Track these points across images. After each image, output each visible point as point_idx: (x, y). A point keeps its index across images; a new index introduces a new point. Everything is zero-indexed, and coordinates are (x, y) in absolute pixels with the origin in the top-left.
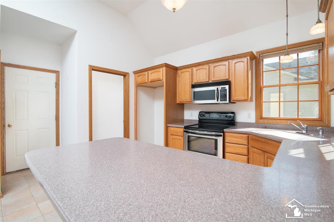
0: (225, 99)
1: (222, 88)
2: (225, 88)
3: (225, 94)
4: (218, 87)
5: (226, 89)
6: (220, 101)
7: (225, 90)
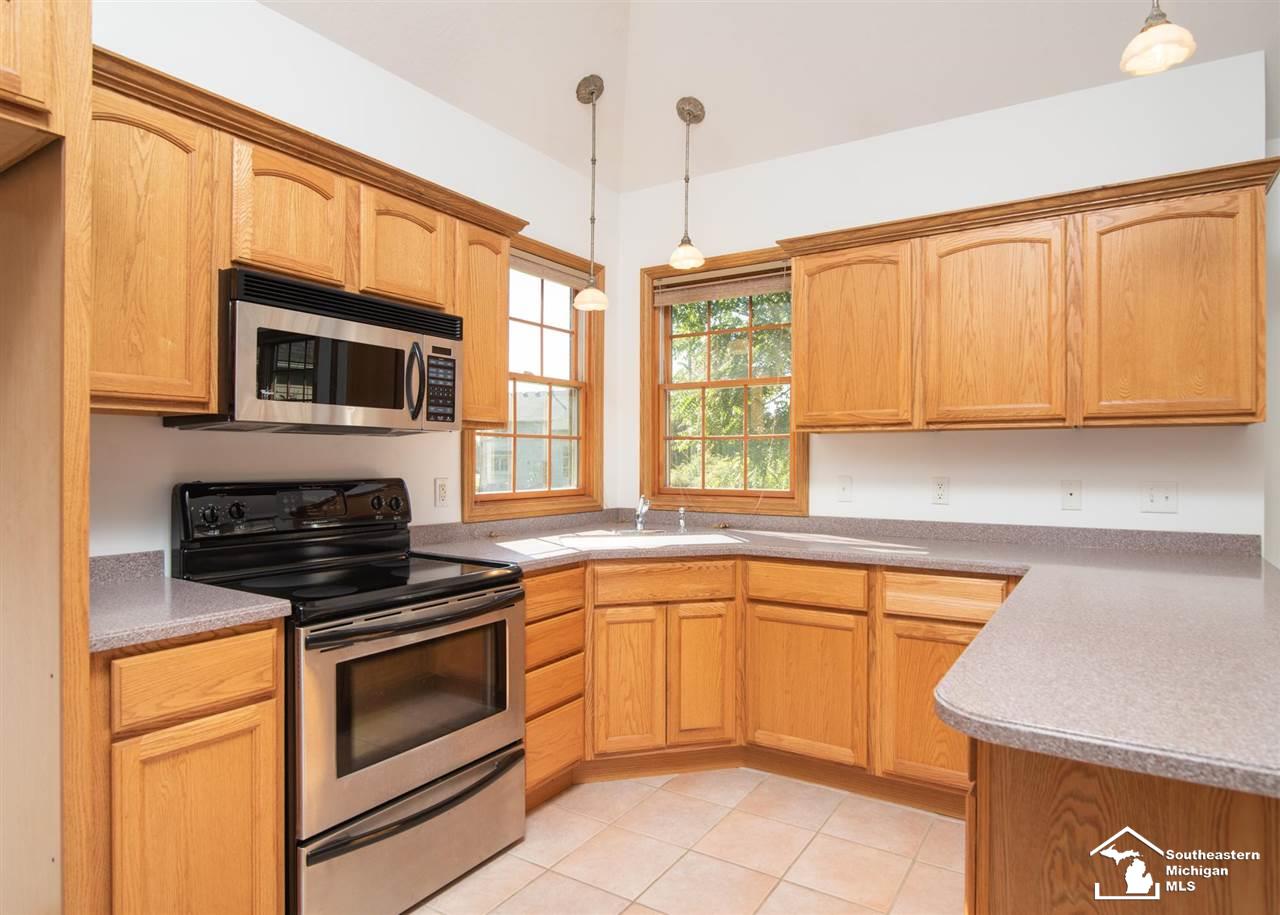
0: (449, 410)
1: (435, 349)
2: (448, 351)
3: (449, 384)
4: (415, 337)
5: (453, 361)
6: (428, 419)
7: (450, 364)
